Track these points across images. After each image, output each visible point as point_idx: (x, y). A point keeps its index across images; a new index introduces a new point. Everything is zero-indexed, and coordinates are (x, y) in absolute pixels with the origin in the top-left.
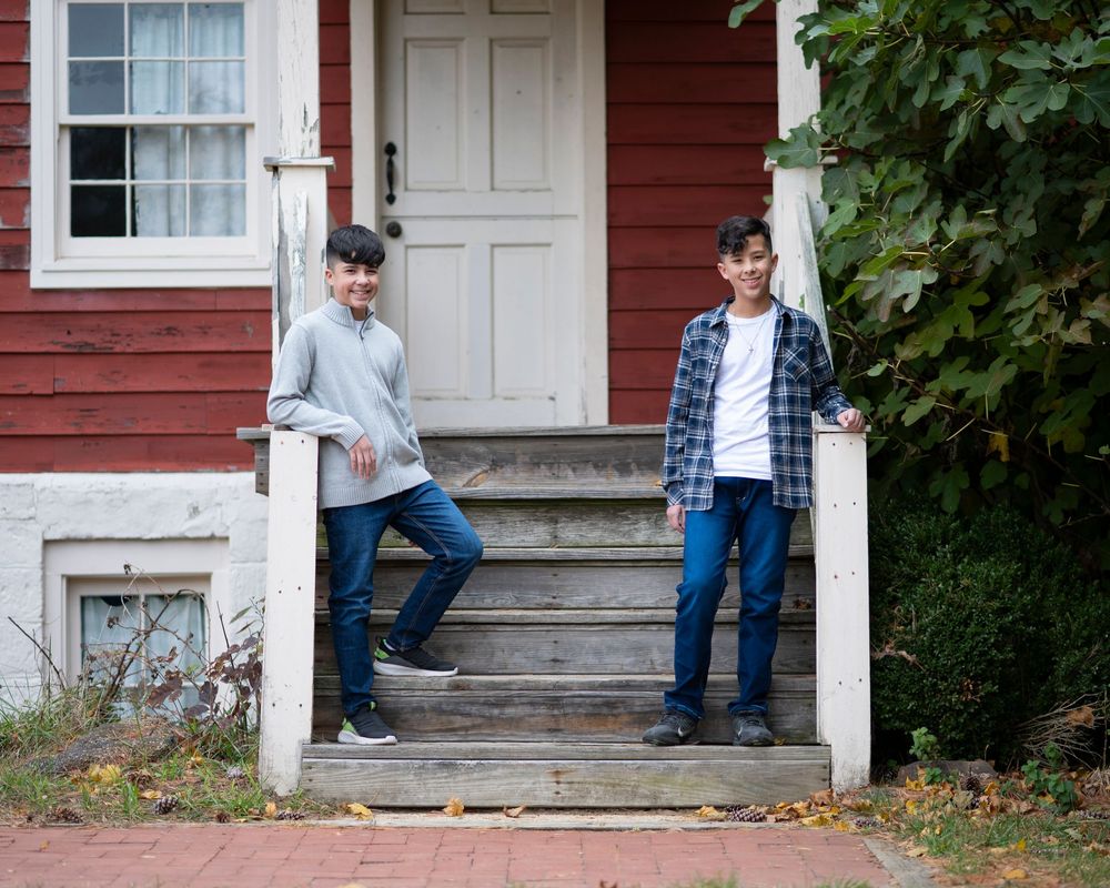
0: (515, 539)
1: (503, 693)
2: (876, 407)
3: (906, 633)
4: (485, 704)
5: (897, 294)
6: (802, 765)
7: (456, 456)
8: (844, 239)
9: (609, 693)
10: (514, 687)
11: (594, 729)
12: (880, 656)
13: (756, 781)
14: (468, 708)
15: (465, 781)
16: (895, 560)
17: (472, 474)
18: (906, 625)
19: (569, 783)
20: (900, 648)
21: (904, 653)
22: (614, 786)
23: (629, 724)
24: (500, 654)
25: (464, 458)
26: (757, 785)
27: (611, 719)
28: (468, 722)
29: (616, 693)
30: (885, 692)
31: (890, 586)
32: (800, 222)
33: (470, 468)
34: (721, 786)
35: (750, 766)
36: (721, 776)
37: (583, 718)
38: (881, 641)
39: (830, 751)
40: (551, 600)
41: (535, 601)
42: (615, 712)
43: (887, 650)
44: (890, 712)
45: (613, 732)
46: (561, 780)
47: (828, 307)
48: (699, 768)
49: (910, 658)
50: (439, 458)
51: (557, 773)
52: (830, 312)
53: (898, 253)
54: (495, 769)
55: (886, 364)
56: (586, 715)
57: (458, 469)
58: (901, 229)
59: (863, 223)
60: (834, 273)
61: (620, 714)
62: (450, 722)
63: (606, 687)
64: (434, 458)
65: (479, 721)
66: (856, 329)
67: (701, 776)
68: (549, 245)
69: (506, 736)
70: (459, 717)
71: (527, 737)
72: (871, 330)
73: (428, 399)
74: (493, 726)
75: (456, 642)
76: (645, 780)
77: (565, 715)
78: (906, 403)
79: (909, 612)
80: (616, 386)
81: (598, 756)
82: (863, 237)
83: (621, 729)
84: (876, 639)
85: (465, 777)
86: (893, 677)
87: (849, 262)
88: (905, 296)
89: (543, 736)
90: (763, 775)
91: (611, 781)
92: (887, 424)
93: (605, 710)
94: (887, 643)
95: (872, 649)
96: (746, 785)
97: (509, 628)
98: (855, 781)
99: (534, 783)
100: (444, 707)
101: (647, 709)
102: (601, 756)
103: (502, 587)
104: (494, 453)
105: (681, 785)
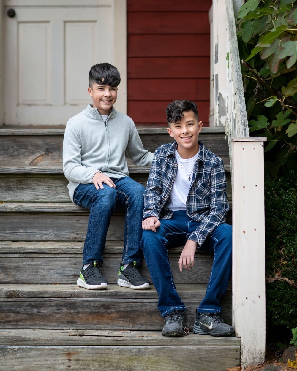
0: (57, 197)
1: (40, 299)
2: (271, 122)
3: (288, 265)
4: (29, 306)
5: (283, 56)
6: (222, 350)
7: (25, 147)
8: (253, 20)
9: (105, 300)
10: (46, 295)
11: (96, 322)
12: (272, 280)
13: (194, 360)
14: (18, 309)
15: (11, 359)
16: (282, 218)
17: (34, 157)
18: (288, 261)
19: (76, 360)
20: (284, 275)
21: (287, 279)
22: (105, 362)
23: (116, 318)
24: (41, 271)
25: (30, 147)
26: (194, 362)
27: (106, 315)
28: (18, 317)
29: (109, 300)
30: (275, 303)
31: (278, 235)
32: (227, 9)
33: (33, 153)
34: (172, 362)
35: (190, 350)
36: (172, 356)
37: (89, 315)
38: (272, 270)
39: (240, 340)
40: (76, 236)
41: (66, 237)
42: (108, 311)
43: (277, 277)
44: (278, 314)
45: (108, 324)
46: (72, 358)
47: (242, 60)
48: (158, 351)
49: (290, 282)
50: (16, 147)
51: (69, 354)
52: (243, 64)
53: (283, 30)
54: (31, 352)
55: (276, 99)
56: (91, 313)
57: (26, 154)
58: (285, 14)
59: (263, 10)
60: (246, 40)
61: (111, 313)
62: (7, 317)
63: (103, 296)
64: (12, 147)
65: (25, 316)
66: (259, 74)
67: (159, 356)
68: (95, 21)
69: (41, 326)
70: (13, 314)
71: (54, 326)
72: (268, 75)
73: (30, 105)
74: (33, 319)
75: (15, 264)
76: (124, 359)
77: (78, 313)
78: (289, 120)
79: (290, 252)
80: (131, 99)
81: (95, 343)
82: (263, 18)
83: (112, 321)
84: (270, 269)
85: (11, 356)
86: (280, 293)
87: (255, 33)
88: (288, 57)
89: (64, 326)
90: (198, 356)
91: (103, 359)
92: (277, 131)
93: (102, 310)
94: (277, 272)
95: (267, 276)
96: (188, 362)
97: (47, 256)
98: (256, 360)
99: (55, 360)
100: (3, 307)
101: (128, 309)
102: (97, 343)
103: (46, 228)
104: (47, 144)
105: (147, 362)
